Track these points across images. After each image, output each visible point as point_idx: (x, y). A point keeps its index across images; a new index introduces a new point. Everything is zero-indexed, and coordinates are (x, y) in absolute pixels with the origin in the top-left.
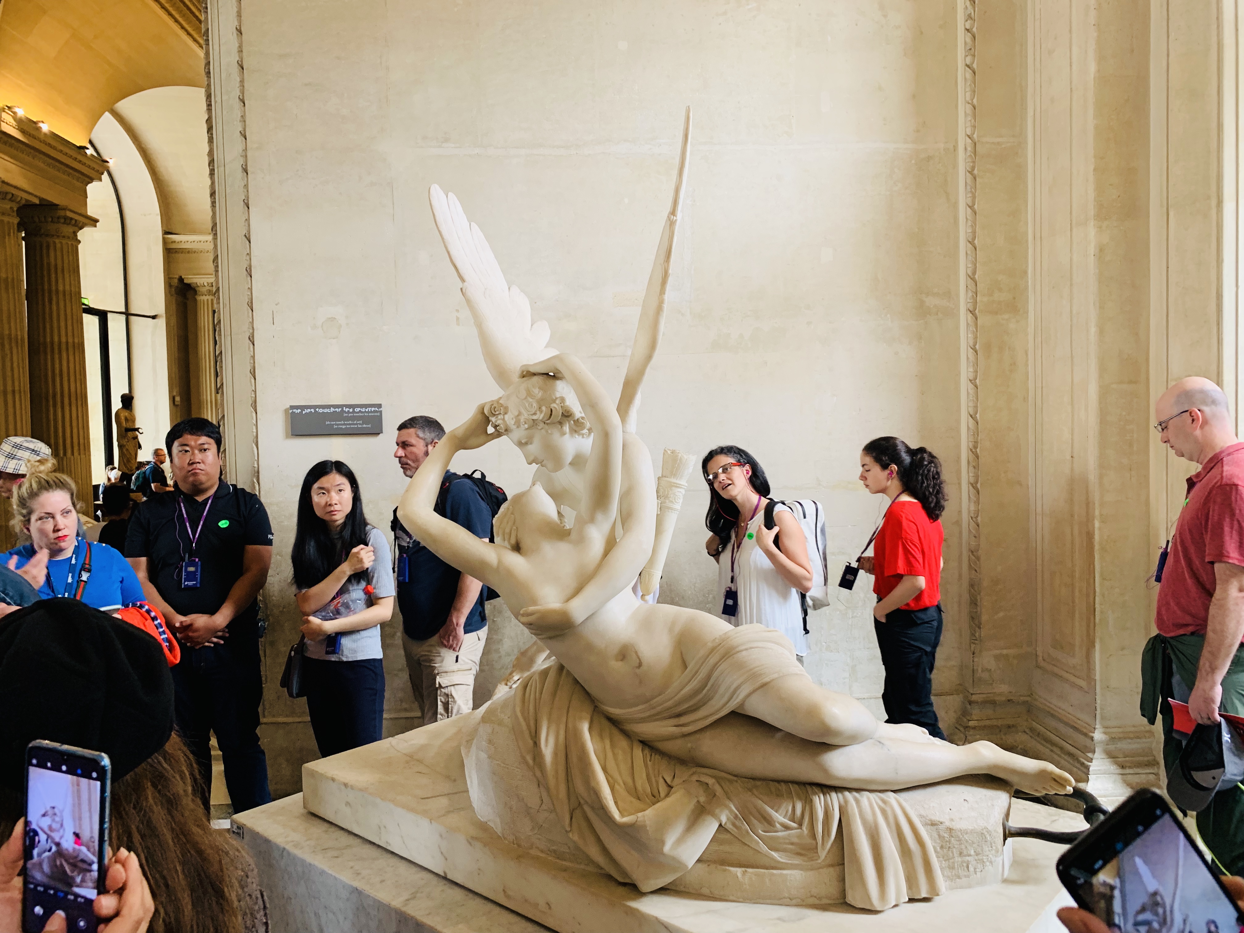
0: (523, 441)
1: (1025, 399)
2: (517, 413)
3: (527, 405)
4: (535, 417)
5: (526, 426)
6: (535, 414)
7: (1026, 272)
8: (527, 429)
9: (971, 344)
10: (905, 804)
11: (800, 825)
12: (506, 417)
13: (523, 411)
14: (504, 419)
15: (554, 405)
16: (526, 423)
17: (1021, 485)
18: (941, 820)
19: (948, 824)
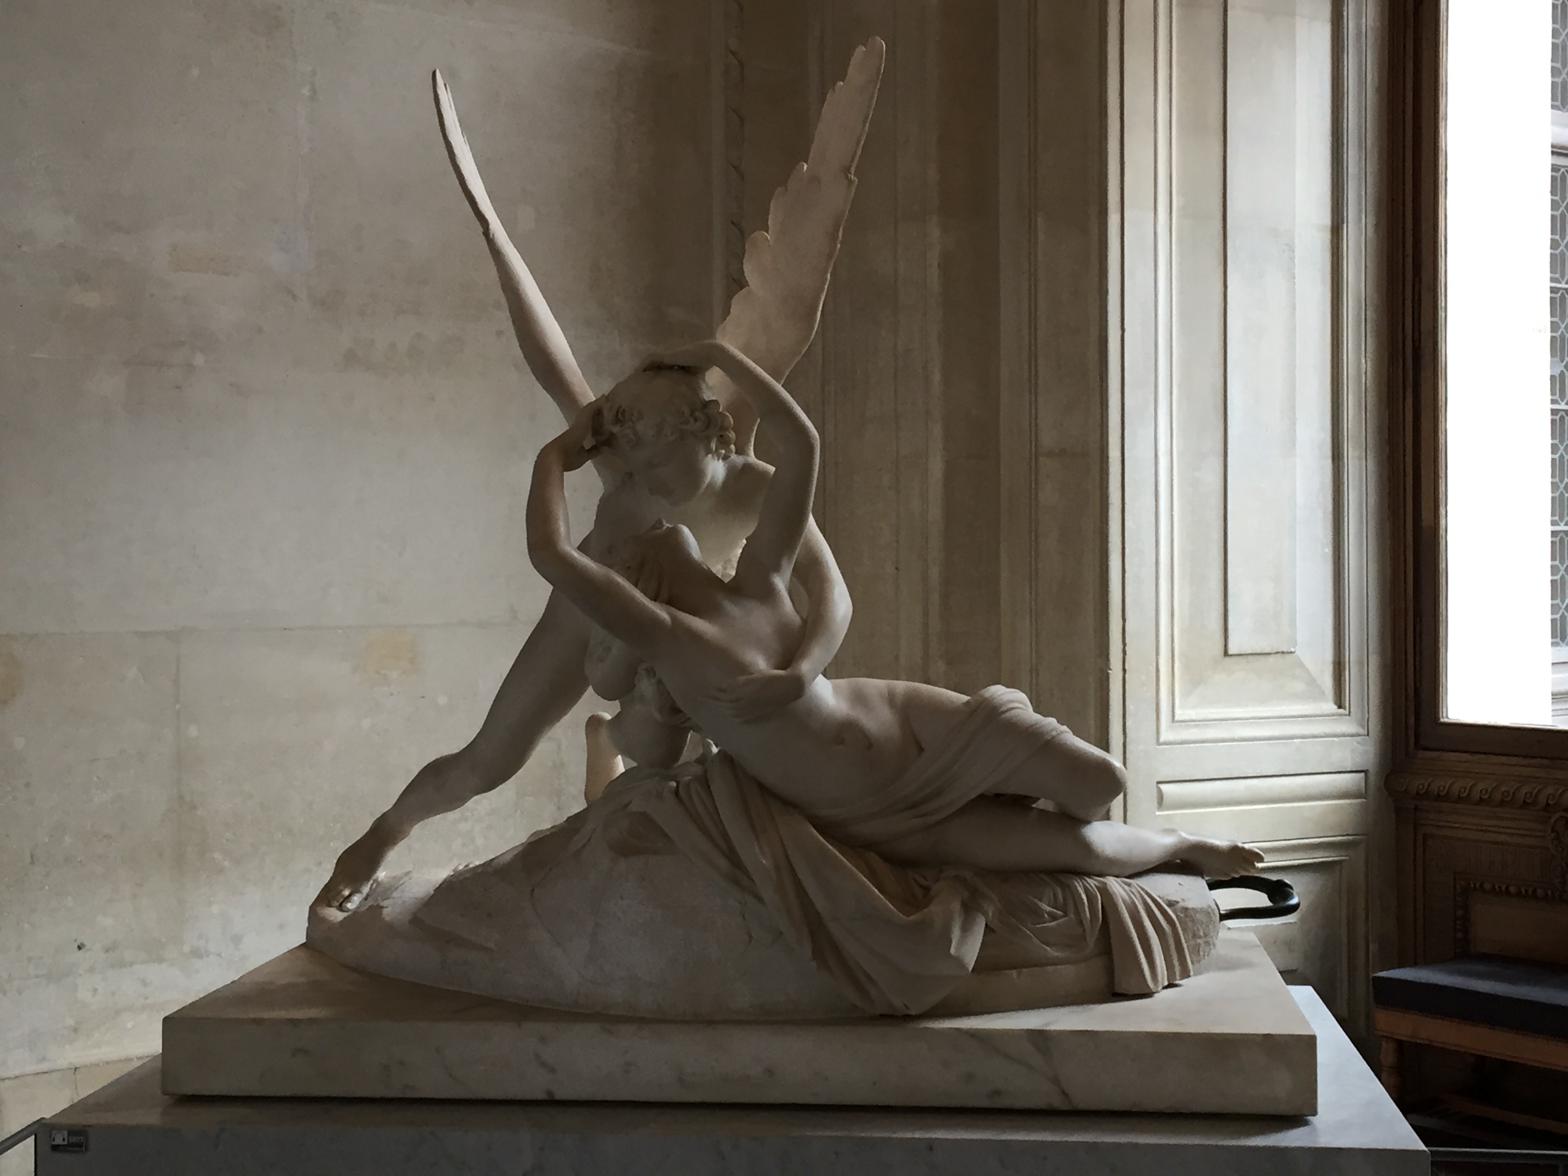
3: (672, 409)
4: (685, 427)
5: (672, 439)
6: (686, 422)
10: (1147, 887)
11: (1066, 914)
13: (668, 417)
14: (633, 428)
18: (1177, 899)
19: (1182, 904)
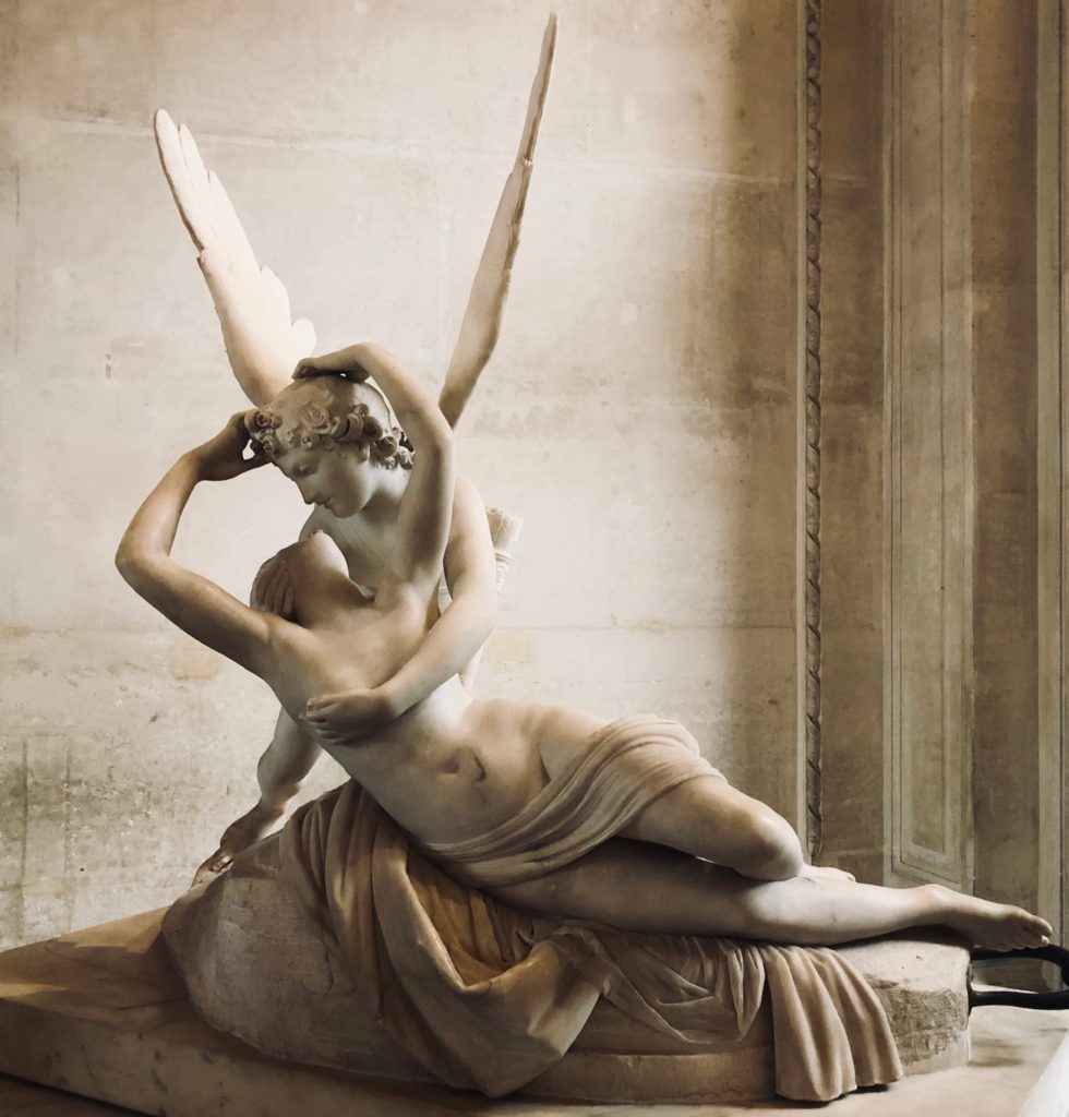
0: (302, 468)
1: (879, 517)
2: (295, 426)
3: (311, 414)
4: (323, 432)
5: (310, 444)
6: (324, 426)
7: (880, 351)
8: (310, 449)
9: (812, 441)
10: (846, 962)
11: (712, 991)
12: (279, 432)
13: (305, 422)
14: (274, 435)
15: (353, 416)
16: (309, 440)
17: (873, 629)
18: (894, 980)
19: (902, 986)
